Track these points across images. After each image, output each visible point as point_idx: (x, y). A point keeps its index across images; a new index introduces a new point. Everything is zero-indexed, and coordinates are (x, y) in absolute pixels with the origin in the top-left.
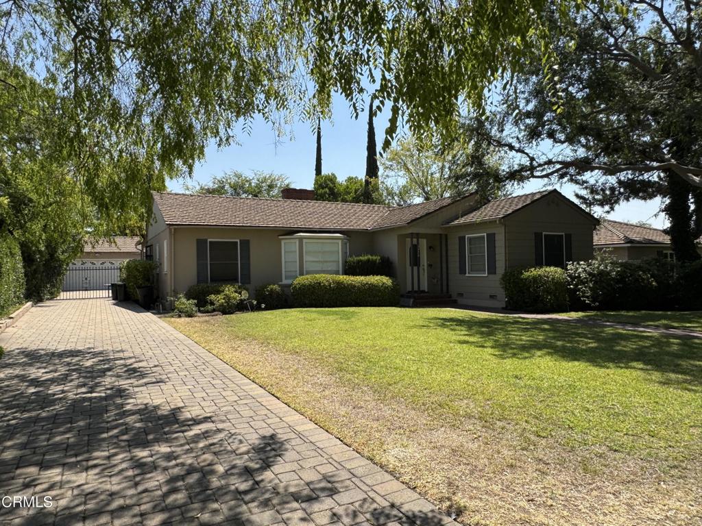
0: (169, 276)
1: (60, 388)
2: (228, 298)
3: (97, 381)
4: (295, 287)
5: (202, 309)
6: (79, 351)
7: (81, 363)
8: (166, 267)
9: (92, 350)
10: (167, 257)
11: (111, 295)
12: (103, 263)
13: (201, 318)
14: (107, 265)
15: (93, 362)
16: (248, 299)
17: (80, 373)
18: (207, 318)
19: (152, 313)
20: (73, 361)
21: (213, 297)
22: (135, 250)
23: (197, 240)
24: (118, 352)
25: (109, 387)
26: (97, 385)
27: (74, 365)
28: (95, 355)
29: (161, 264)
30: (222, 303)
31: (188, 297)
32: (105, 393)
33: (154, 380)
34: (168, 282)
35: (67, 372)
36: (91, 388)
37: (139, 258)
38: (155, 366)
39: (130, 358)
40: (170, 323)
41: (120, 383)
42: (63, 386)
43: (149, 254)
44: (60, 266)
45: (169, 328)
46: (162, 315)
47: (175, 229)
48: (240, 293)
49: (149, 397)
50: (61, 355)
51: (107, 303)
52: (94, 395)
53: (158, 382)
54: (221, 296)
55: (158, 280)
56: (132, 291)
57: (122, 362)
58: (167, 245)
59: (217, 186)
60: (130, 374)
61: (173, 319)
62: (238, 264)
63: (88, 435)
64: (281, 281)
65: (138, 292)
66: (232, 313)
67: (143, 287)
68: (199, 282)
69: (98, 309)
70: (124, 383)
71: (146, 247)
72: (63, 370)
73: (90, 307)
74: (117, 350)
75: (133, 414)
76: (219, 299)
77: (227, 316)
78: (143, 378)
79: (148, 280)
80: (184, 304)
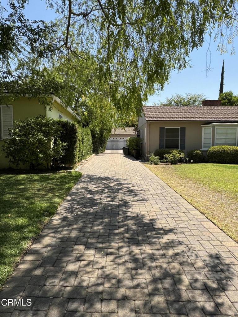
0: (147, 145)
1: (100, 197)
2: (174, 156)
3: (115, 195)
4: (210, 152)
5: (162, 161)
6: (109, 178)
7: (109, 184)
8: (145, 141)
9: (114, 178)
10: (146, 136)
11: (123, 152)
12: (120, 139)
13: (161, 165)
14: (122, 139)
15: (114, 184)
16: (184, 157)
17: (109, 190)
18: (164, 166)
19: (140, 161)
20: (106, 182)
21: (167, 155)
22: (133, 133)
23: (160, 128)
24: (125, 180)
25: (120, 199)
26: (115, 197)
27: (106, 185)
28: (115, 180)
29: (143, 139)
30: (171, 159)
31: (156, 155)
32: (119, 203)
33: (141, 198)
34: (146, 148)
35: (103, 188)
36: (112, 198)
37: (134, 137)
38: (142, 190)
39: (130, 184)
40: (147, 167)
41: (125, 198)
42: (101, 196)
43: (138, 135)
44: (105, 140)
45: (147, 170)
46: (144, 163)
47: (150, 123)
48: (180, 154)
49: (139, 209)
50: (102, 179)
51: (121, 155)
52: (114, 203)
53: (143, 200)
54: (171, 155)
55: (142, 147)
56: (131, 151)
57: (126, 186)
58: (146, 130)
59: (168, 102)
60: (130, 193)
61: (148, 165)
62: (179, 139)
63: (109, 230)
64: (201, 149)
65: (134, 152)
66: (176, 164)
67: (136, 150)
68: (160, 148)
69: (118, 158)
70: (127, 198)
71: (137, 131)
72: (102, 187)
73: (115, 157)
74: (124, 179)
75: (131, 219)
76: (170, 157)
77: (174, 165)
78: (136, 196)
79: (138, 146)
80: (153, 158)
